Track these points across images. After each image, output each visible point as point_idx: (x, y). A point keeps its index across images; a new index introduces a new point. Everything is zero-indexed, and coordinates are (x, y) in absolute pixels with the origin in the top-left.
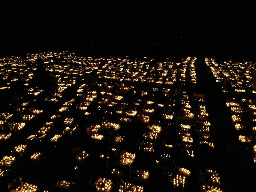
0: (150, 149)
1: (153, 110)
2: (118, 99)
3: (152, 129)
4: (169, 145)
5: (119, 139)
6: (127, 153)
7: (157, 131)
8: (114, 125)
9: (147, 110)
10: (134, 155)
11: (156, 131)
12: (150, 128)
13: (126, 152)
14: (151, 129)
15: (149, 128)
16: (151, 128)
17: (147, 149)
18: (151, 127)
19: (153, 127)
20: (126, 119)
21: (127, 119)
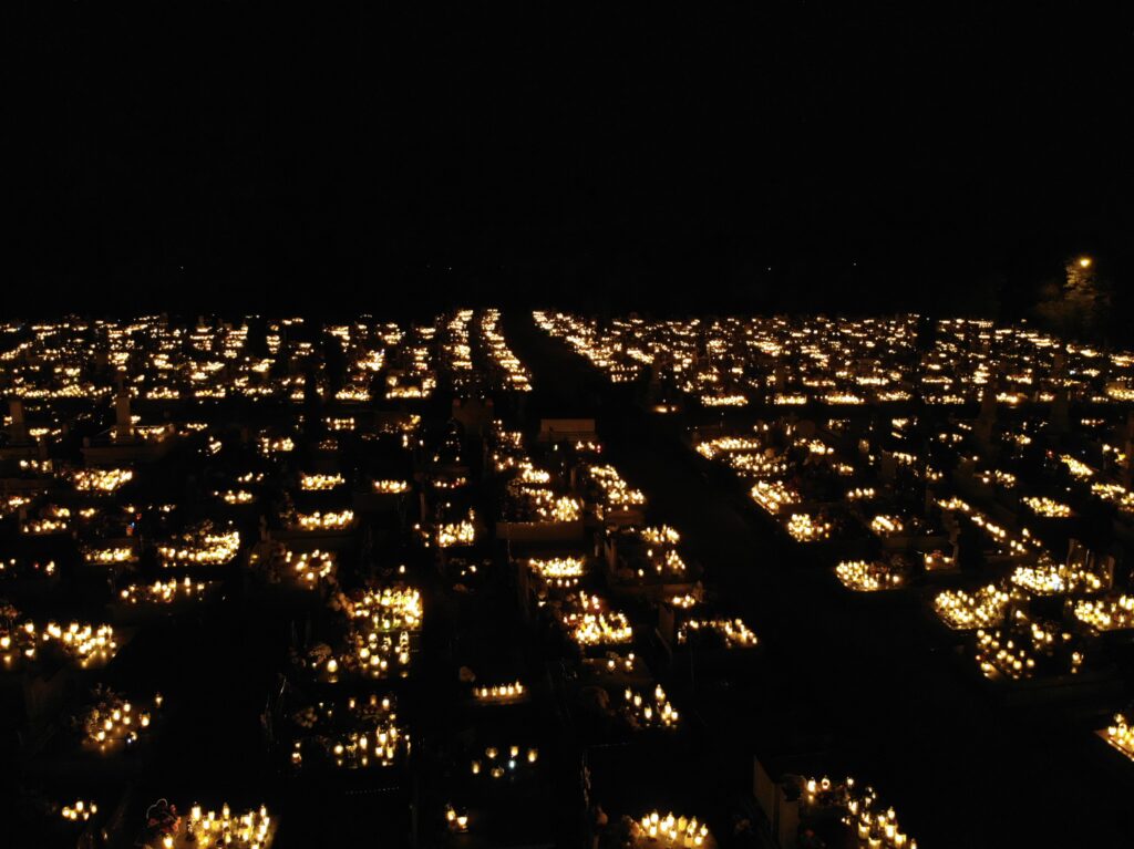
0: (382, 738)
1: (348, 516)
2: (102, 486)
3: (366, 613)
4: (499, 686)
5: (118, 723)
6: (196, 812)
7: (404, 621)
8: (68, 638)
9: (311, 520)
10: (257, 821)
11: (397, 622)
12: (350, 608)
13: (186, 813)
14: (359, 613)
15: (343, 612)
16: (355, 610)
17: (359, 748)
18: (358, 605)
19: (368, 600)
20: (165, 587)
21: (173, 585)
